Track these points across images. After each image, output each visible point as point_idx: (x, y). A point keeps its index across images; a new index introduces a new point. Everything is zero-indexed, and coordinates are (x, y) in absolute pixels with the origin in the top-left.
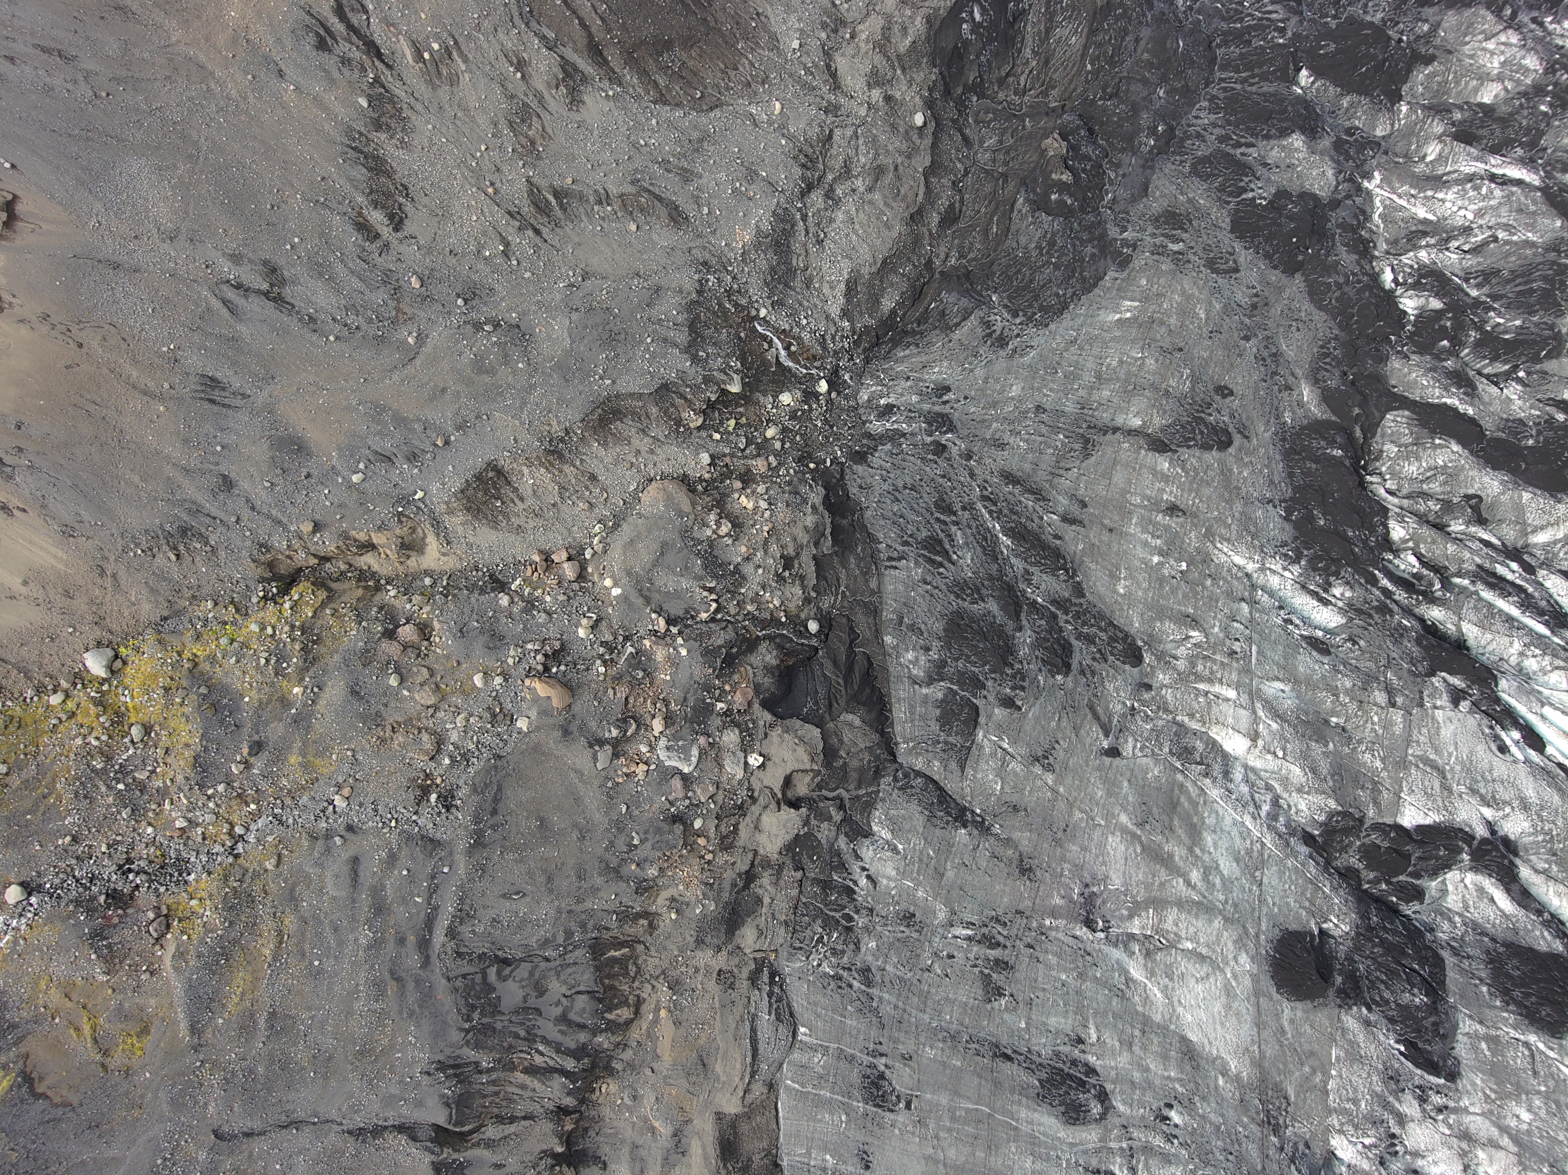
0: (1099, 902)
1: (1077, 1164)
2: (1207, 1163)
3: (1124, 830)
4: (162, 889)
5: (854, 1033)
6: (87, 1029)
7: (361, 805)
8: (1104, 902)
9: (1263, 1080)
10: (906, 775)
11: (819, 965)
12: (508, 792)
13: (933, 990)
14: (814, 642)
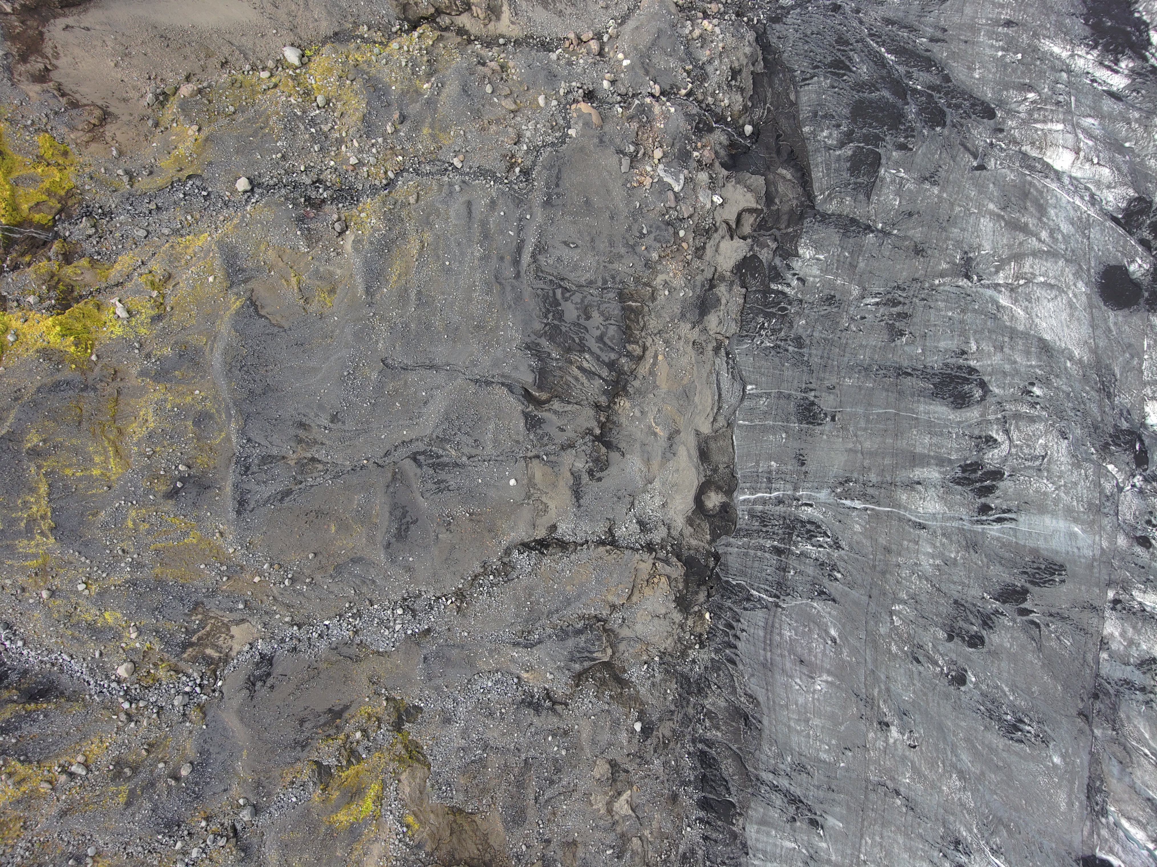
0: (974, 264)
1: (964, 435)
2: (1062, 419)
3: (991, 213)
4: (340, 205)
5: (790, 380)
6: (294, 280)
7: (471, 168)
8: (978, 264)
9: (1098, 362)
10: (821, 216)
11: (762, 343)
12: (564, 175)
13: (850, 342)
14: (748, 143)
